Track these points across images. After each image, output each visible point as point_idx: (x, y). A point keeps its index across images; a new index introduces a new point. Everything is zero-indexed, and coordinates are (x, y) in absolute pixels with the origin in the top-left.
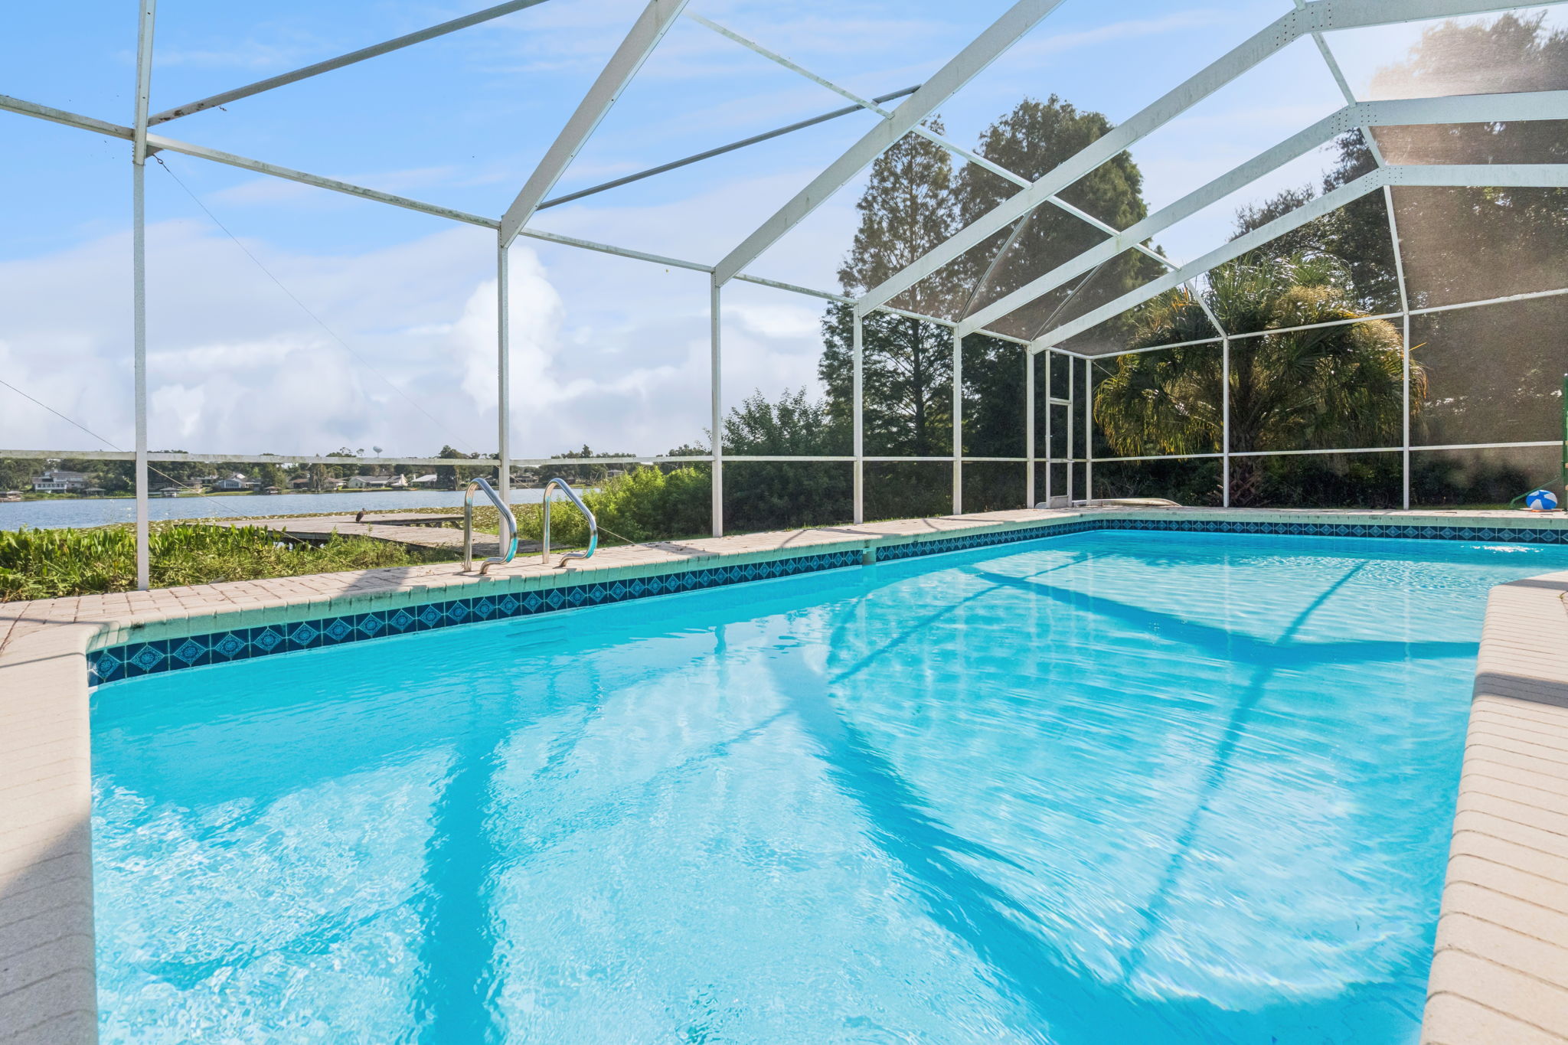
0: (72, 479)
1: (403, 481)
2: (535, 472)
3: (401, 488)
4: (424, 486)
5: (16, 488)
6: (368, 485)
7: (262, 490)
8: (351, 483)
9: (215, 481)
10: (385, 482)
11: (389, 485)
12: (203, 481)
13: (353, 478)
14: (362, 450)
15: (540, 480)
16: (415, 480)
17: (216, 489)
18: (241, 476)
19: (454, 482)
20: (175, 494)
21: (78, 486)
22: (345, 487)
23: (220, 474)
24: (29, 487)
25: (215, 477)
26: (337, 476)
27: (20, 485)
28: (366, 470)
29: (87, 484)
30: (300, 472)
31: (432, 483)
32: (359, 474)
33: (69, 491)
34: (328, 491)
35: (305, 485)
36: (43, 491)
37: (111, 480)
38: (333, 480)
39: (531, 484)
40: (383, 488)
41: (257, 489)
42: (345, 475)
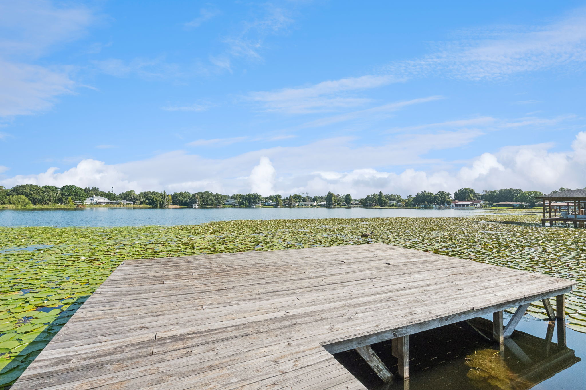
0: (233, 202)
1: (315, 204)
2: (360, 201)
3: (315, 206)
4: (322, 206)
5: (221, 204)
6: (305, 205)
7: (276, 206)
8: (300, 204)
9: (264, 203)
10: (310, 204)
11: (311, 205)
12: (262, 203)
13: (301, 202)
14: (303, 193)
15: (362, 204)
16: (319, 203)
17: (265, 205)
18: (271, 201)
19: (332, 204)
20: (255, 207)
21: (233, 203)
22: (298, 205)
23: (266, 201)
24: (224, 203)
25: (265, 201)
26: (296, 202)
27: (222, 203)
28: (304, 200)
29: (235, 203)
30: (286, 200)
31: (325, 205)
32: (302, 201)
33: (232, 205)
34: (294, 207)
35: (287, 204)
36: (226, 205)
37: (240, 202)
38: (295, 203)
39: (358, 206)
40: (309, 206)
41: (275, 205)
42: (298, 201)
